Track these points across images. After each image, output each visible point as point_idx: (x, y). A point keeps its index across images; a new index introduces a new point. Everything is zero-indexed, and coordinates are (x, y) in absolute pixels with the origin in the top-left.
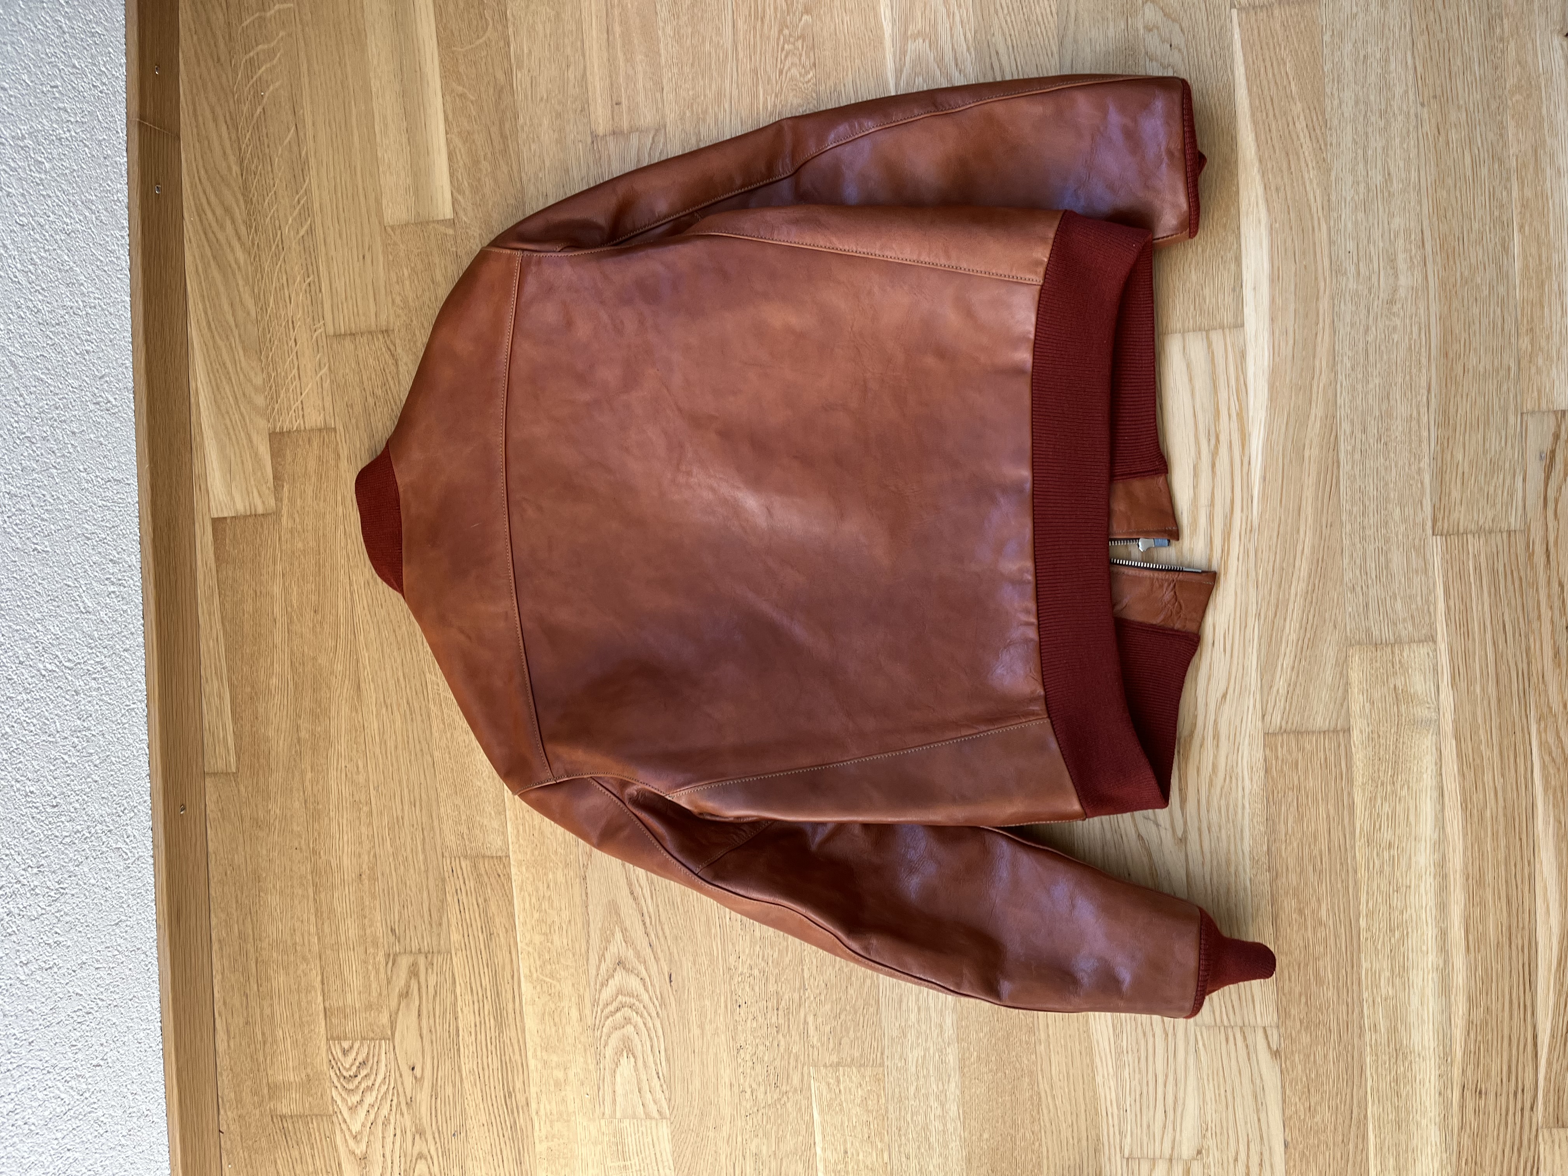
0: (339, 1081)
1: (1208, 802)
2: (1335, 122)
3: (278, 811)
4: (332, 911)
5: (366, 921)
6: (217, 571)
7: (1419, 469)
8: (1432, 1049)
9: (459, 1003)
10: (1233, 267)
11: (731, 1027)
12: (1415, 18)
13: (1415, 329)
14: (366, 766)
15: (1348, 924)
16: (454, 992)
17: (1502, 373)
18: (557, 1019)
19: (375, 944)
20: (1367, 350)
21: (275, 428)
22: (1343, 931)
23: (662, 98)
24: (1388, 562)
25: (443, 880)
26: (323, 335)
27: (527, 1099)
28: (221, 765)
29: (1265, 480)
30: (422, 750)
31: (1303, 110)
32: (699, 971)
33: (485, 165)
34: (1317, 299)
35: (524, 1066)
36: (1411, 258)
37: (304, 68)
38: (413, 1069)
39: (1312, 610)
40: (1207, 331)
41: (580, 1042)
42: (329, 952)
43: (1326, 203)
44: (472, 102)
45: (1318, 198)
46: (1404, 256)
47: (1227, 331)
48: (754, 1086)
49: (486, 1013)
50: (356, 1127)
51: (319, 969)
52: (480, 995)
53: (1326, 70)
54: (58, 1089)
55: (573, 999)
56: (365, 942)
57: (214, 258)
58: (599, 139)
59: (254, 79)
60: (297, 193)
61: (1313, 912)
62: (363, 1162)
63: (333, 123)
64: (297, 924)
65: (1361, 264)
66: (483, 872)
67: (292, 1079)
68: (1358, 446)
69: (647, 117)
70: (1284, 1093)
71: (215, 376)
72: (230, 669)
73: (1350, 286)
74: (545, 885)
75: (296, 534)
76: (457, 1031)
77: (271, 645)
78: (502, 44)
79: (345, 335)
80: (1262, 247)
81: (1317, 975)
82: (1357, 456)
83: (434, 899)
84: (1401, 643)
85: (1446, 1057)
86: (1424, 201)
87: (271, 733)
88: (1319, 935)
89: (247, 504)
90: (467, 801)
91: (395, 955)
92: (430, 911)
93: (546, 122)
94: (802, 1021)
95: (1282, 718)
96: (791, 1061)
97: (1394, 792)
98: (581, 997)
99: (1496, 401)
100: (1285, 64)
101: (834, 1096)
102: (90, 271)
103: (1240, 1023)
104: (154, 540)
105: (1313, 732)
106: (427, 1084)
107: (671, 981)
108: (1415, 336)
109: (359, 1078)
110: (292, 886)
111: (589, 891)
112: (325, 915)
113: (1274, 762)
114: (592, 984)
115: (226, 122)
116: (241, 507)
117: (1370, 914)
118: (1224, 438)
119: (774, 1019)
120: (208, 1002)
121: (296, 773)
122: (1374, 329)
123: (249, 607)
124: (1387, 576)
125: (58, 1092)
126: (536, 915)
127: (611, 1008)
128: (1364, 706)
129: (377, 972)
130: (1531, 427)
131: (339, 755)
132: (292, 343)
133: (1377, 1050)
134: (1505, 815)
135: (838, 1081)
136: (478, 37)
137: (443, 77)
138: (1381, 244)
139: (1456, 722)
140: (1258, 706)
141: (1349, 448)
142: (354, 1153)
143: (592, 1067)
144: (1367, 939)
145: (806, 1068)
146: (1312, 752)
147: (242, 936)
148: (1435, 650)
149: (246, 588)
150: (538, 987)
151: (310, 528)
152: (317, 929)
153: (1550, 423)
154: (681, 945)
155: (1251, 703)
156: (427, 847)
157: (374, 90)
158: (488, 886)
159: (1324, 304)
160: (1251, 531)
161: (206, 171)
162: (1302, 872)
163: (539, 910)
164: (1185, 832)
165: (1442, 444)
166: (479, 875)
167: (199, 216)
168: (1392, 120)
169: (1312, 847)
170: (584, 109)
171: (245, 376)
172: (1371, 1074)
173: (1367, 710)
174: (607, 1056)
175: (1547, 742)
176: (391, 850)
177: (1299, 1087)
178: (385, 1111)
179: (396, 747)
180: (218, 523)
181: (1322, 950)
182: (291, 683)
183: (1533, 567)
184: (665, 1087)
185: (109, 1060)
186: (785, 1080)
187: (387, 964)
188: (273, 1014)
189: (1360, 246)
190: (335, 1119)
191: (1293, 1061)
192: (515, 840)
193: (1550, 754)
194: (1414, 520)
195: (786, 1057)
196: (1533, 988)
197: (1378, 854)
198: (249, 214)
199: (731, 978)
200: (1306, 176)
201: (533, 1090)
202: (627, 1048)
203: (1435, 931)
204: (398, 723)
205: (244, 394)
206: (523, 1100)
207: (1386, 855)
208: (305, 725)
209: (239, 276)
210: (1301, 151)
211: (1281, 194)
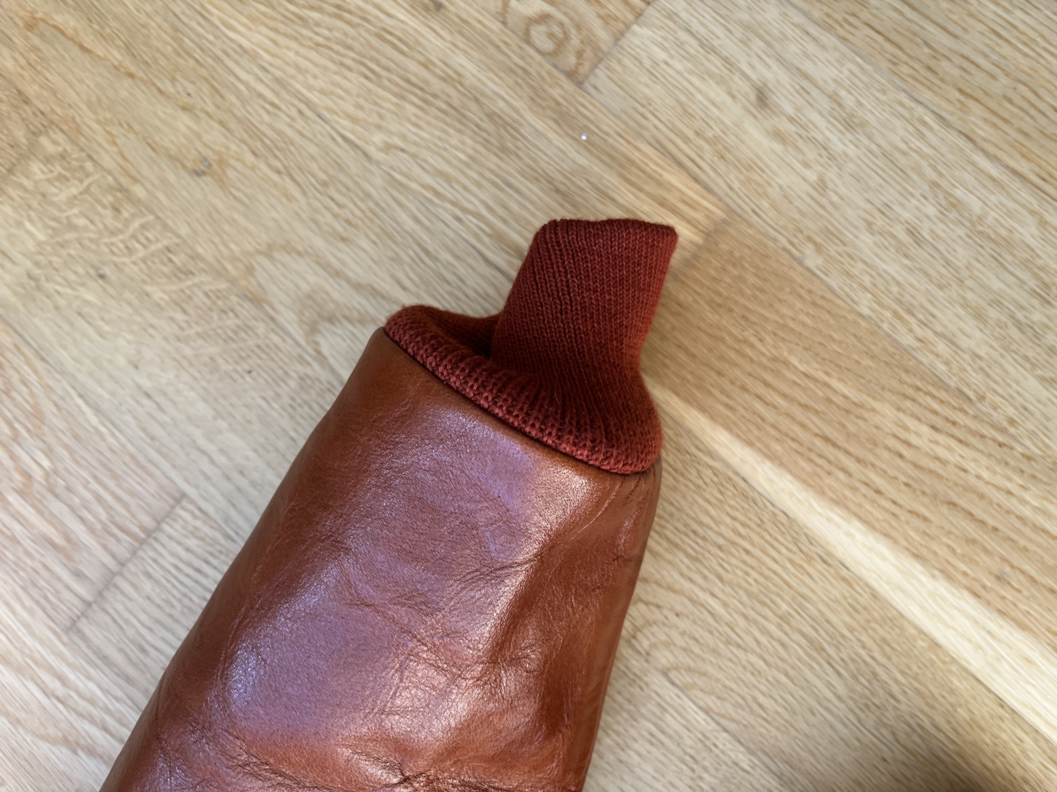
2: (976, 378)
31: (899, 409)
53: (866, 311)
100: (786, 363)
200: (1027, 512)
210: (972, 480)
211: (1016, 579)
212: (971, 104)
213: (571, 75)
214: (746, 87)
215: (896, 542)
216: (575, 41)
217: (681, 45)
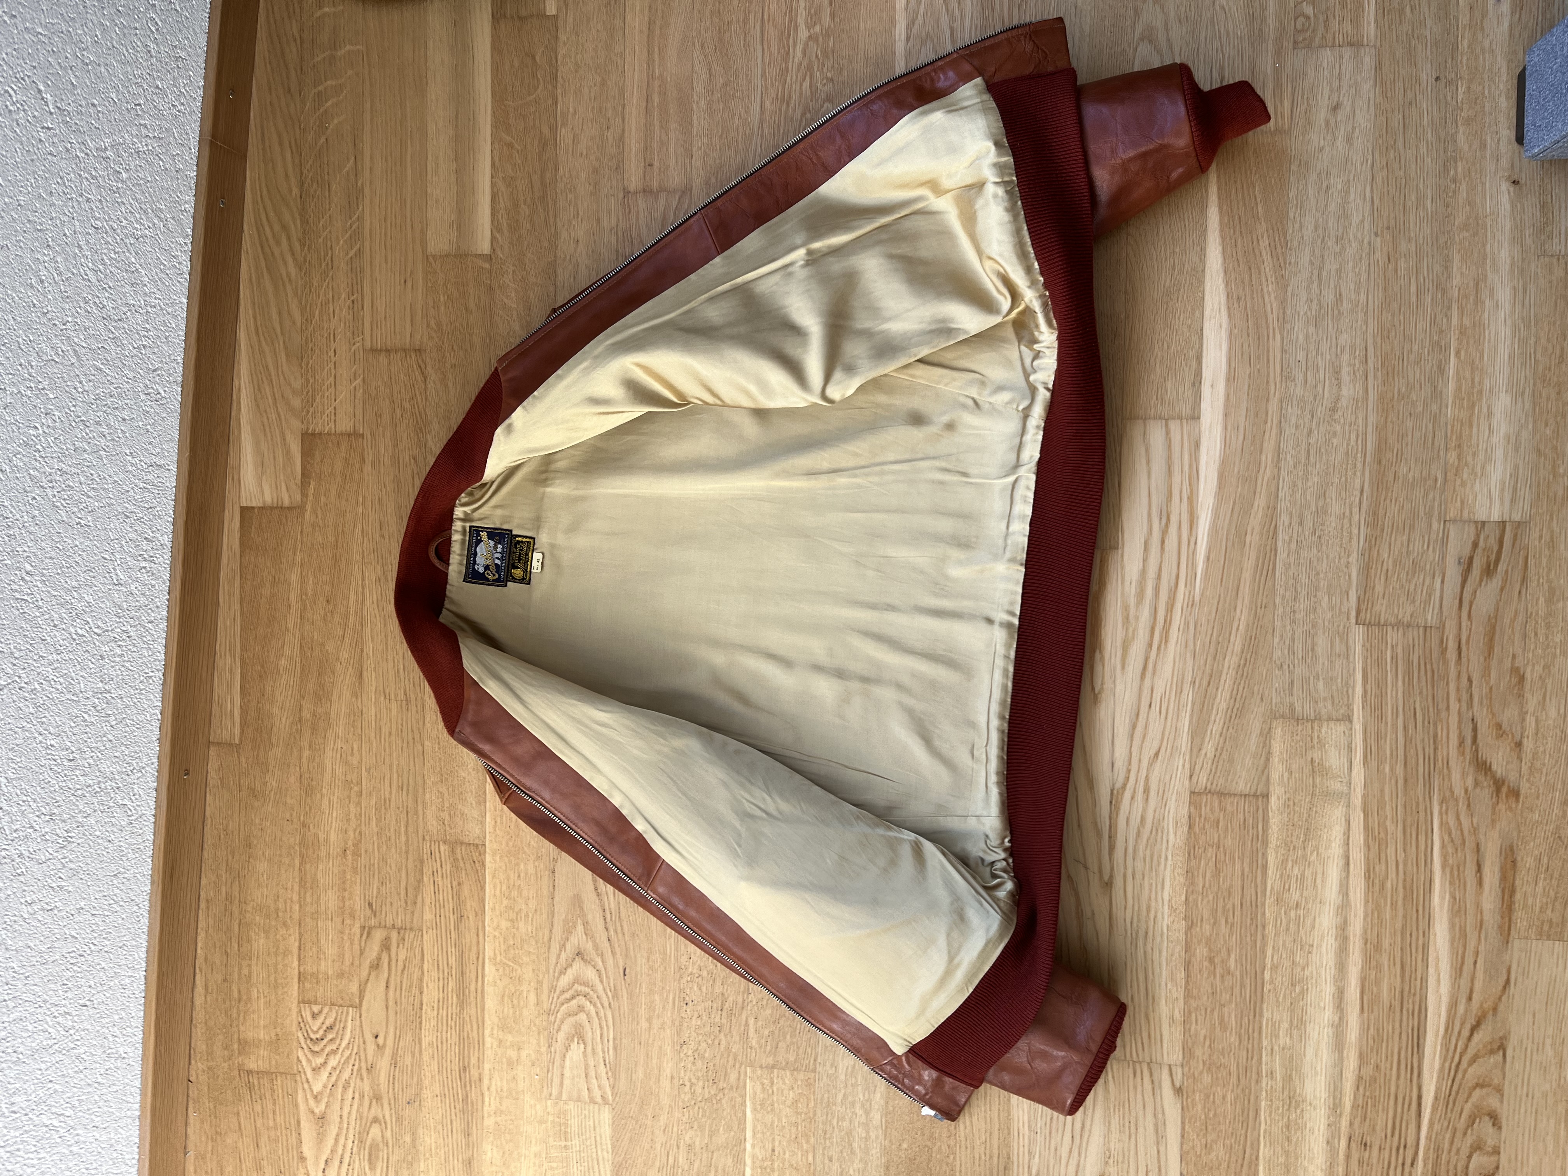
0: (306, 1043)
1: (1135, 851)
2: (1295, 243)
3: (274, 784)
4: (315, 881)
5: (346, 894)
6: (241, 556)
7: (1348, 563)
8: (1322, 1100)
9: (426, 978)
10: (1194, 364)
11: (677, 1023)
12: (1377, 155)
13: (1353, 437)
14: (360, 749)
15: (1253, 975)
16: (422, 967)
17: (1429, 483)
18: (515, 1001)
19: (353, 916)
20: (1308, 451)
21: (308, 429)
22: (1248, 982)
23: (691, 164)
24: (1314, 645)
25: (422, 862)
26: (361, 348)
27: (480, 1075)
28: (225, 736)
29: (1208, 559)
30: (413, 739)
31: (1267, 229)
32: (651, 968)
33: (525, 210)
34: (1268, 400)
35: (481, 1043)
36: (1354, 372)
37: (368, 106)
38: (376, 1037)
39: (1243, 682)
40: (1167, 420)
41: (535, 1025)
42: (308, 920)
43: (1281, 316)
44: (518, 151)
45: (1274, 310)
46: (1348, 369)
47: (1184, 421)
48: (694, 1080)
49: (450, 990)
50: (317, 1087)
51: (297, 934)
52: (446, 974)
53: (1290, 196)
54: (47, 1023)
55: (532, 984)
56: (343, 913)
57: (268, 269)
58: (630, 195)
59: (322, 110)
60: (350, 218)
61: (1222, 962)
62: (321, 1120)
63: (389, 158)
64: (281, 892)
65: (1309, 373)
66: (460, 858)
67: (262, 1037)
68: (1295, 535)
69: (676, 179)
70: (1183, 1129)
71: (257, 375)
72: (244, 649)
73: (1298, 391)
74: (517, 875)
75: (317, 529)
76: (422, 1004)
77: (283, 628)
78: (550, 102)
79: (381, 350)
80: (1221, 349)
81: (1222, 1021)
82: (1293, 546)
83: (412, 879)
84: (1320, 719)
85: (1335, 1109)
86: (1370, 321)
87: (275, 710)
88: (1226, 983)
89: (275, 496)
90: (451, 789)
91: (370, 928)
92: (406, 889)
93: (583, 175)
94: (743, 1023)
95: (1208, 779)
96: (730, 1059)
97: (1304, 857)
98: (540, 982)
99: (1422, 508)
100: (1254, 187)
101: (766, 1096)
102: (154, 274)
103: (1148, 1059)
104: (186, 522)
105: (1235, 795)
106: (388, 1052)
107: (625, 975)
108: (1353, 442)
109: (325, 1041)
110: (280, 856)
111: (556, 884)
112: (308, 885)
113: (1197, 819)
114: (551, 971)
115: (291, 147)
116: (268, 498)
117: (1274, 968)
118: (1174, 519)
119: (717, 1019)
120: (190, 957)
121: (295, 750)
122: (1316, 432)
123: (266, 591)
124: (1312, 658)
125: (46, 1026)
126: (505, 902)
127: (567, 995)
128: (1282, 775)
129: (352, 944)
130: (1452, 534)
131: (337, 736)
132: (332, 353)
133: (1271, 1096)
134: (1405, 888)
135: (772, 1083)
136: (529, 95)
137: (495, 126)
138: (1328, 357)
139: (1365, 797)
140: (1187, 766)
141: (1287, 538)
142: (313, 1112)
143: (544, 1049)
144: (1270, 991)
145: (743, 1067)
146: (1233, 814)
147: (229, 898)
148: (1351, 729)
149: (265, 574)
150: (501, 970)
151: (331, 524)
152: (300, 897)
153: (1470, 532)
154: (638, 941)
155: (1181, 763)
156: (410, 829)
157: (430, 132)
158: (463, 871)
159: (1273, 405)
160: (1192, 605)
161: (268, 191)
162: (1214, 923)
163: (508, 898)
164: (1111, 877)
165: (1370, 541)
166: (456, 860)
167: (258, 229)
168: (1348, 245)
169: (1226, 900)
170: (619, 168)
171: (285, 379)
172: (1265, 1118)
173: (1286, 779)
174: (559, 1040)
175: (1447, 823)
176: (375, 829)
177: (1198, 1124)
178: (346, 1075)
179: (390, 734)
180: (246, 511)
181: (1228, 997)
182: (298, 666)
183: (1446, 662)
184: (610, 1074)
185: (95, 1002)
186: (722, 1077)
187: (361, 935)
188: (250, 974)
189: (1309, 356)
190: (298, 1078)
191: (1193, 1100)
192: (492, 830)
193: (1450, 834)
194: (1340, 609)
195: (725, 1056)
196: (1421, 1052)
197: (1285, 913)
198: (304, 233)
199: (681, 977)
200: (1265, 290)
201: (487, 1066)
202: (578, 1034)
203: (1333, 989)
204: (394, 712)
205: (282, 396)
206: (477, 1075)
207: (1293, 913)
208: (308, 706)
209: (288, 287)
210: (1262, 267)
211: (1242, 303)
212: (1385, 169)
213: (1295, 42)
214: (1335, 100)
215: (1225, 262)
216: (1308, 34)
217: (1334, 67)
